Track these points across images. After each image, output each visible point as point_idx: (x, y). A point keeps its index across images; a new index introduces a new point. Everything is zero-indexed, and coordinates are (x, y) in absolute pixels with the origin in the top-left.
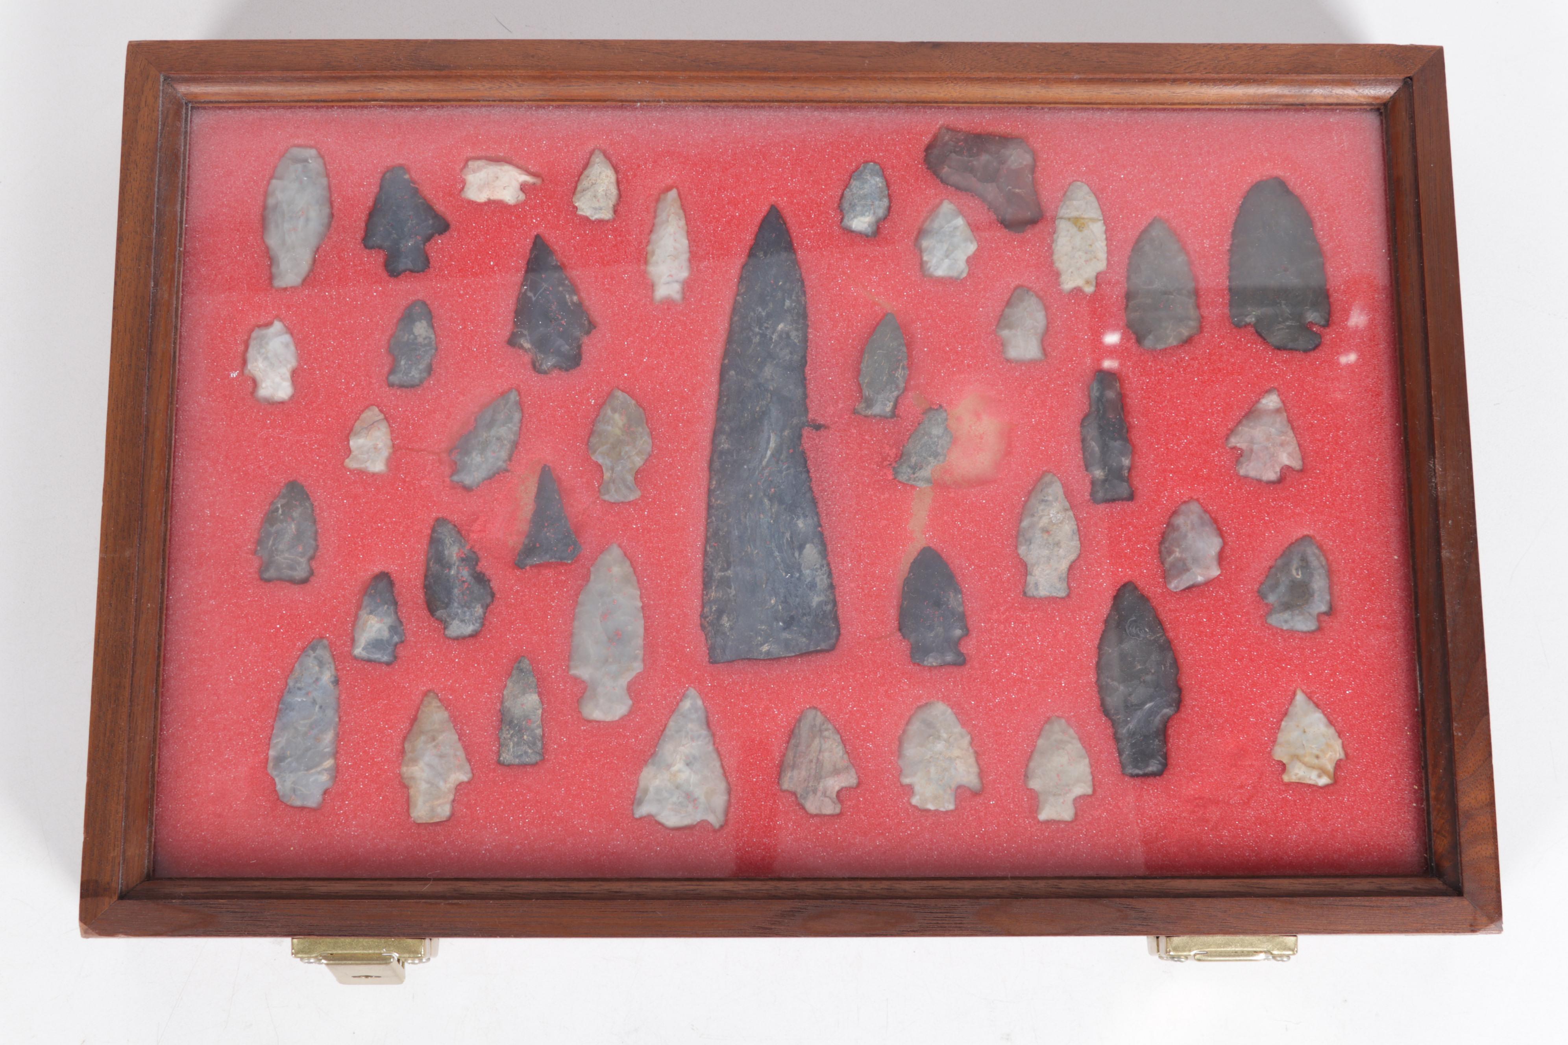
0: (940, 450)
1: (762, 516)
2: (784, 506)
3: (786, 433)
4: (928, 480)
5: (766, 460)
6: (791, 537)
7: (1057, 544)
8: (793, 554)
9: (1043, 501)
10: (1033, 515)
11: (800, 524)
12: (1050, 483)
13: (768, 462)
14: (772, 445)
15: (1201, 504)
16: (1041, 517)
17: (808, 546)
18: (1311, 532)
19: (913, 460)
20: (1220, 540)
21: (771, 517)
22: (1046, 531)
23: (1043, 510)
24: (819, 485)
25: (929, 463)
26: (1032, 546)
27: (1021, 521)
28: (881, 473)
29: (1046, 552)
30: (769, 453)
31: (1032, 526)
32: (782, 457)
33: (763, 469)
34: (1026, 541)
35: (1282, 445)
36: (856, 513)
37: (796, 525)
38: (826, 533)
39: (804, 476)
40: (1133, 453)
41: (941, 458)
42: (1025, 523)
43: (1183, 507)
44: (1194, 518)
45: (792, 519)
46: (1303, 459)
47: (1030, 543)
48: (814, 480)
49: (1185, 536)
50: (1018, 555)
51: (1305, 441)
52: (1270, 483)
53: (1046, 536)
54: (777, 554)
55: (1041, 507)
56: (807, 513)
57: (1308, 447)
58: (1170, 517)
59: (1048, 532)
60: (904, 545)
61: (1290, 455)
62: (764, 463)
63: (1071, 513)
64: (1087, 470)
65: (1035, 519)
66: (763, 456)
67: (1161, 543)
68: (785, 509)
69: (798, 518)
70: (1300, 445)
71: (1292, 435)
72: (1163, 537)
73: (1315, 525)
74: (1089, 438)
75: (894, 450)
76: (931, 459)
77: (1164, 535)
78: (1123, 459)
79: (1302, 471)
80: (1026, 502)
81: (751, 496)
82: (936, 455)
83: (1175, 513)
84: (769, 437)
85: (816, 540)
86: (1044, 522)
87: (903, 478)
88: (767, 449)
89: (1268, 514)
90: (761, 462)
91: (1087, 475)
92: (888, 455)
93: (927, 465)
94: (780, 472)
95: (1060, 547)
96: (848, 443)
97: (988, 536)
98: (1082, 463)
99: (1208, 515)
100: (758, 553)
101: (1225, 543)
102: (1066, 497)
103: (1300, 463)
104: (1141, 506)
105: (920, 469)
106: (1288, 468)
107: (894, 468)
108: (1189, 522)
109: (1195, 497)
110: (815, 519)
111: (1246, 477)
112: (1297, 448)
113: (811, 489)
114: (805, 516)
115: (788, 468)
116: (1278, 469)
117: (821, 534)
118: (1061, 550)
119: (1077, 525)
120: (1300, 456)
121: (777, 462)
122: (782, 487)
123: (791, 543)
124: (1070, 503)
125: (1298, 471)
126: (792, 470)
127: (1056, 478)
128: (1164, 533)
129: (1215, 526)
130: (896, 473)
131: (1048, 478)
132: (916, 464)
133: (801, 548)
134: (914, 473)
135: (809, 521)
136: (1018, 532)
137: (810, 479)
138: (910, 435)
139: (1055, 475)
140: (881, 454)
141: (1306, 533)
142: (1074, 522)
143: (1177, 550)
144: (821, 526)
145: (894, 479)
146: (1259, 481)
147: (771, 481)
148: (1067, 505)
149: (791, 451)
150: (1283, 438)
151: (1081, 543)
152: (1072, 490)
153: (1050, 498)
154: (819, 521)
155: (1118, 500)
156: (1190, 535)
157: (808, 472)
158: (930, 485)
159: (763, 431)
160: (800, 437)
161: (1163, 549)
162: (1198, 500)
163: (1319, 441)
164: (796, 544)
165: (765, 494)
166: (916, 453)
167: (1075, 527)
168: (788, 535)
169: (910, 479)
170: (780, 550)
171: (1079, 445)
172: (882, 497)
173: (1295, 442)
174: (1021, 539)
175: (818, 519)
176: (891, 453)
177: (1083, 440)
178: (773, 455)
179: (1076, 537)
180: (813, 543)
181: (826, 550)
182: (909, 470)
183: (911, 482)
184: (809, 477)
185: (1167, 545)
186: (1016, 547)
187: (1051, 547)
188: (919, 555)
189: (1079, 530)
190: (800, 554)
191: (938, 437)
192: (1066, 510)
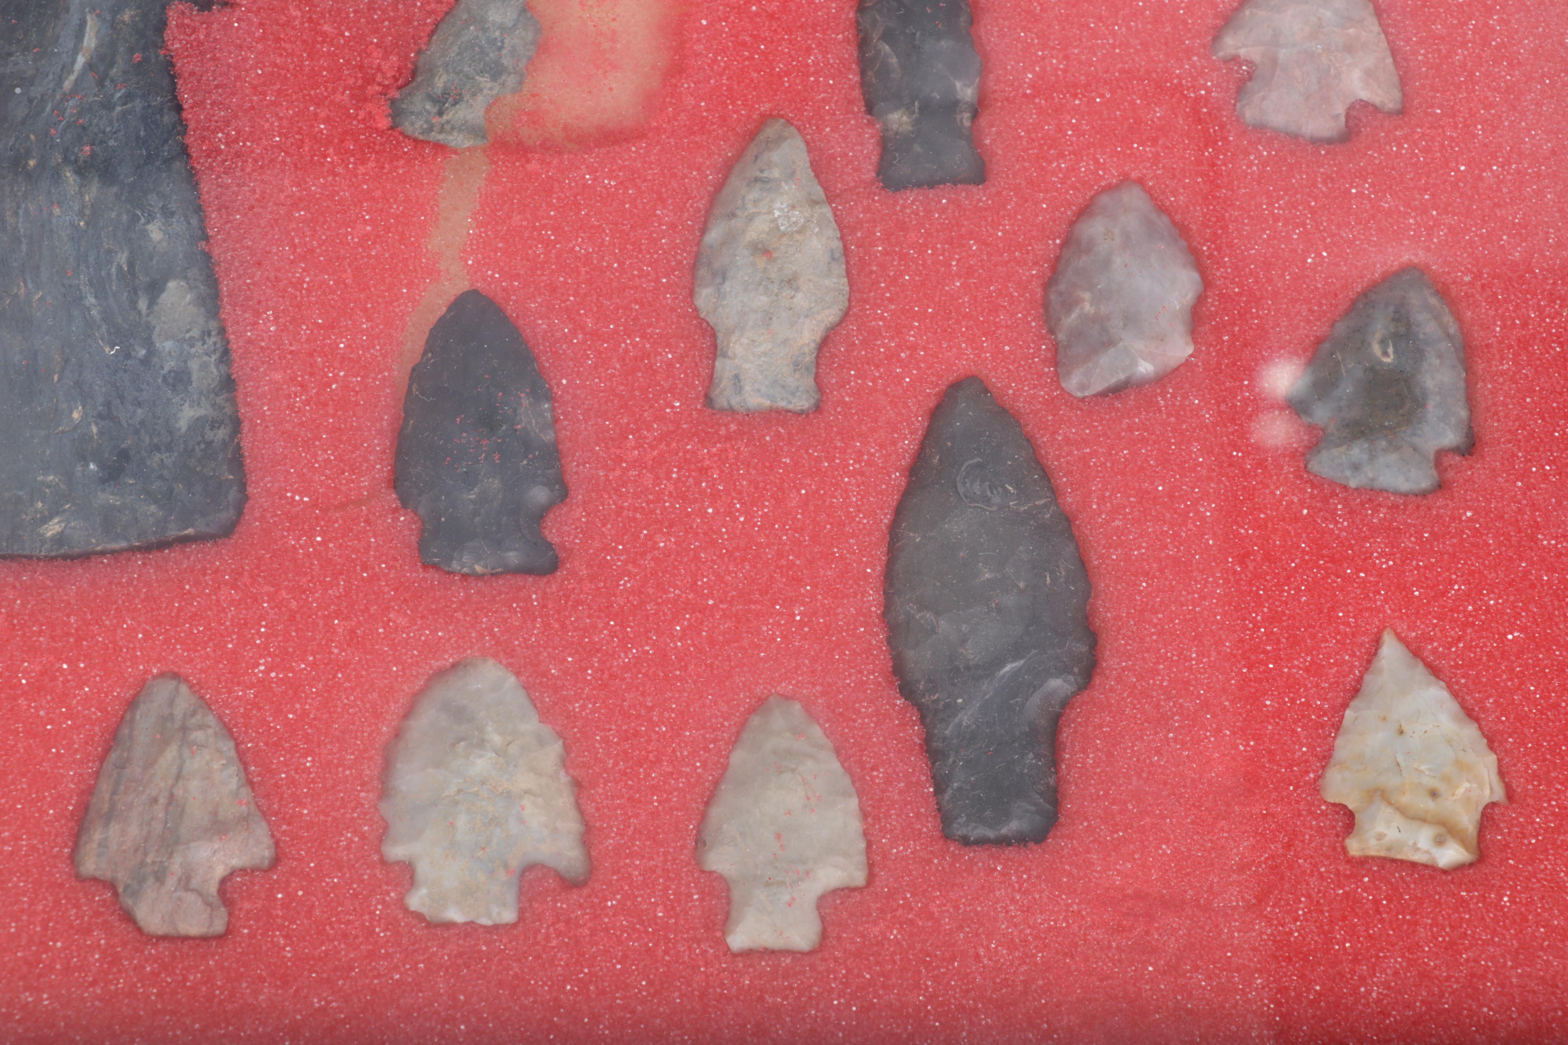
0: (506, 61)
1: (57, 211)
2: (115, 189)
3: (127, 16)
4: (474, 131)
5: (73, 77)
6: (131, 264)
7: (791, 282)
8: (133, 303)
9: (757, 180)
10: (733, 215)
11: (155, 232)
12: (780, 139)
13: (76, 82)
14: (90, 41)
15: (1149, 191)
16: (751, 218)
17: (172, 285)
18: (1419, 256)
19: (440, 82)
20: (1196, 276)
21: (81, 214)
22: (763, 250)
23: (756, 202)
24: (203, 139)
25: (477, 91)
26: (727, 287)
27: (703, 231)
28: (362, 114)
29: (763, 300)
30: (81, 60)
31: (730, 239)
32: (114, 72)
33: (66, 97)
34: (714, 275)
35: (1349, 48)
36: (295, 206)
37: (144, 234)
38: (216, 251)
39: (168, 118)
40: (984, 71)
41: (511, 81)
42: (713, 236)
43: (1104, 199)
44: (1131, 222)
45: (135, 219)
46: (1404, 82)
47: (724, 279)
48: (192, 125)
49: (1107, 264)
50: (696, 309)
51: (1408, 40)
52: (1317, 142)
53: (761, 262)
54: (91, 300)
55: (754, 194)
56: (173, 206)
57: (1415, 53)
58: (1072, 223)
59: (767, 252)
60: (409, 286)
61: (1369, 74)
62: (68, 84)
63: (826, 211)
64: (870, 109)
65: (737, 223)
66: (67, 69)
67: (1048, 284)
68: (117, 196)
69: (151, 218)
70: (1394, 52)
71: (1376, 28)
72: (1054, 269)
73: (1430, 236)
74: (875, 36)
75: (393, 58)
76: (484, 81)
77: (1056, 266)
78: (958, 85)
79: (1402, 112)
80: (720, 186)
81: (32, 163)
82: (496, 72)
83: (1085, 211)
84: (83, 24)
85: (193, 273)
86: (758, 229)
87: (414, 126)
88: (76, 51)
89: (1313, 211)
90: (60, 80)
91: (870, 124)
92: (379, 69)
93: (474, 95)
94: (108, 106)
95: (797, 289)
96: (278, 40)
97: (621, 264)
98: (856, 93)
99: (1165, 219)
100: (42, 299)
101: (1207, 283)
102: (817, 176)
103: (1397, 94)
104: (999, 193)
105: (455, 103)
106: (1365, 105)
107: (393, 101)
108: (1116, 231)
109: (1134, 175)
110: (194, 222)
111: (1260, 128)
112: (1389, 60)
113: (184, 151)
114: (167, 213)
115: (128, 97)
116: (1340, 109)
117: (208, 256)
118: (800, 295)
119: (842, 238)
120: (1396, 79)
121: (101, 83)
122: (111, 143)
123: (129, 275)
124: (826, 189)
125: (1390, 114)
126: (138, 104)
127: (793, 129)
128: (1058, 258)
129: (1183, 243)
130: (397, 114)
131: (770, 131)
132: (445, 93)
133: (155, 289)
134: (440, 113)
135: (178, 225)
136: (697, 256)
137: (181, 126)
138: (437, 25)
139: (789, 122)
140: (361, 67)
141: (1406, 258)
142: (832, 232)
143: (1087, 296)
144: (207, 238)
145: (392, 128)
146: (1295, 137)
147: (84, 129)
148: (818, 191)
149: (137, 57)
150: (1351, 31)
151: (851, 285)
152: (833, 157)
153: (776, 173)
154: (203, 229)
155: (942, 181)
156: (1118, 261)
157: (179, 109)
158: (480, 143)
159: (67, 10)
160: (162, 25)
161: (1053, 297)
162: (1141, 181)
163: (1442, 38)
164: (143, 279)
165: (66, 160)
166: (446, 65)
167: (837, 244)
168: (122, 258)
169: (431, 129)
170: (100, 291)
171: (850, 52)
172: (362, 169)
173: (1385, 44)
174: (702, 272)
175: (202, 221)
176: (385, 67)
177: (863, 43)
178: (90, 66)
179: (840, 269)
180: (185, 278)
181: (216, 296)
182: (428, 107)
183: (435, 136)
184: (181, 120)
185: (1062, 287)
186: (692, 294)
187: (775, 288)
188: (449, 309)
189: (846, 249)
190: (152, 302)
191: (502, 28)
192: (814, 203)
